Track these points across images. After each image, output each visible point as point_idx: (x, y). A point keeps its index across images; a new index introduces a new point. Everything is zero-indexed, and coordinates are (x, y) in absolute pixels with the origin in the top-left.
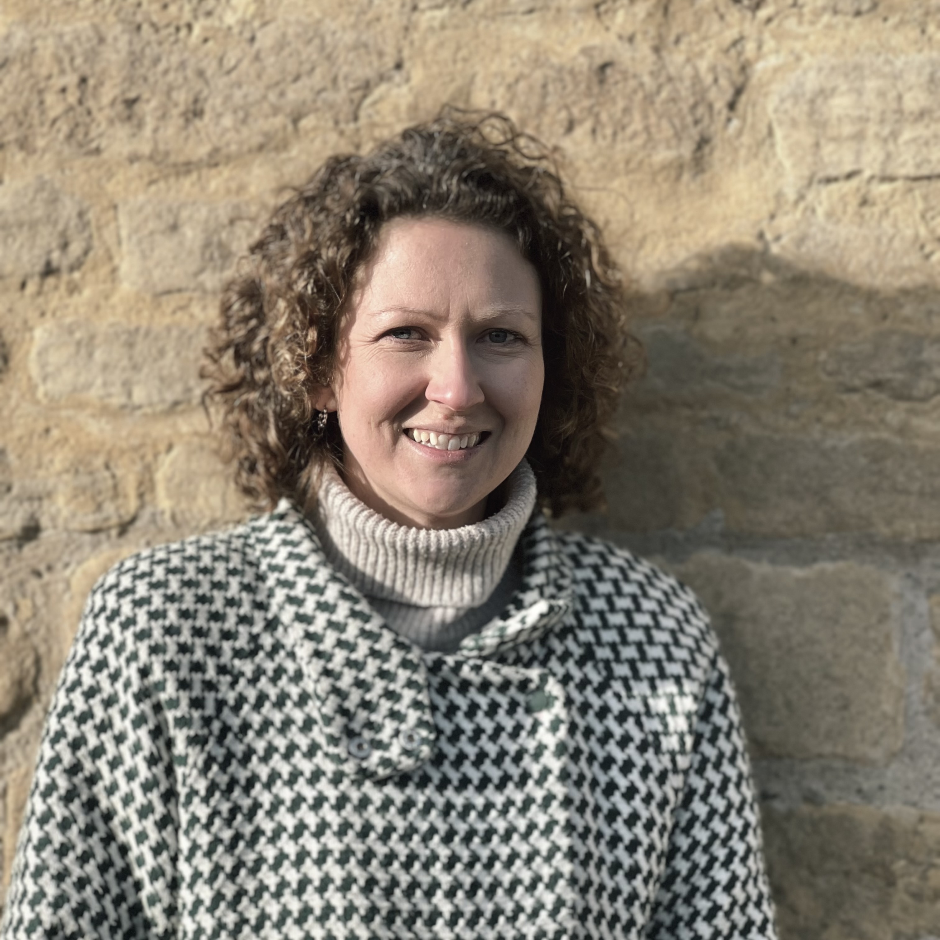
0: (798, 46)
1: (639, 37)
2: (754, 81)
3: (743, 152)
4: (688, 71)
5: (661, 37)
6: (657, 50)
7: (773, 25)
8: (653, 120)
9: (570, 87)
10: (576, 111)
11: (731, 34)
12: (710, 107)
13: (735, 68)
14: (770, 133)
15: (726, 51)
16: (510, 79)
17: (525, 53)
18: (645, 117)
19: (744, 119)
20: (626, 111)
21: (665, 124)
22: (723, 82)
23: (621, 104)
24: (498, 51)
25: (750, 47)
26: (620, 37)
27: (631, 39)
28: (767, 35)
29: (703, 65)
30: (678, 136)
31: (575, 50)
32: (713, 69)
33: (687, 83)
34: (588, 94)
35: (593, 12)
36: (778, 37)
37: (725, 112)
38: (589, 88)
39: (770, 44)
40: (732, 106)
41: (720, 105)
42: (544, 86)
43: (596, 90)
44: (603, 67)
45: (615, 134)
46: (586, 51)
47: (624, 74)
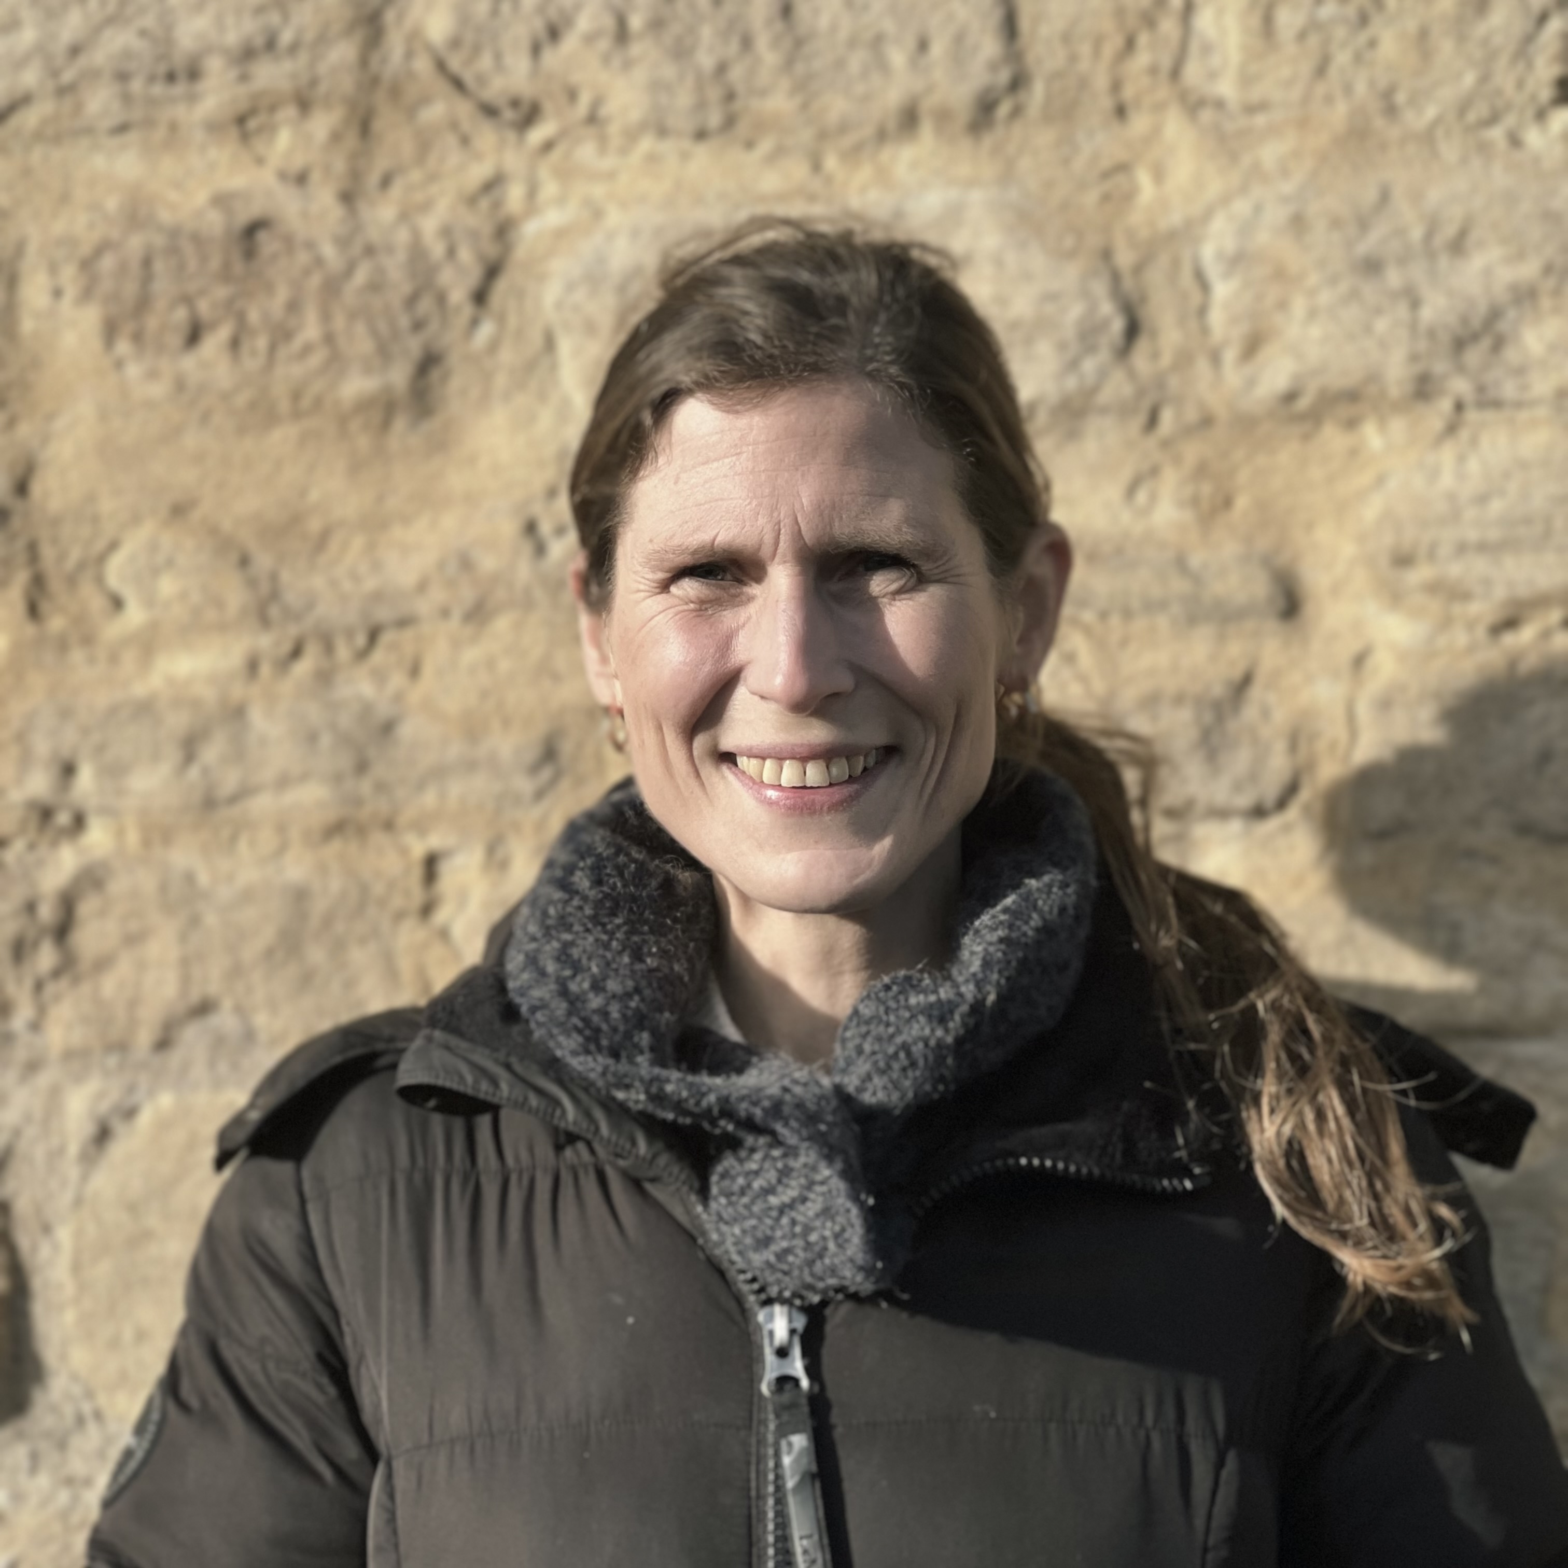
0: (598, 191)
1: (316, 176)
2: (520, 253)
3: (501, 381)
4: (402, 236)
5: (355, 175)
6: (348, 198)
7: (556, 155)
8: (339, 322)
9: (192, 264)
10: (204, 307)
11: (479, 172)
12: (441, 299)
13: (487, 229)
14: (550, 343)
15: (472, 201)
16: (85, 249)
17: (112, 204)
18: (326, 317)
19: (501, 320)
20: (293, 306)
21: (360, 329)
22: (465, 255)
23: (282, 295)
24: (64, 199)
25: (515, 195)
26: (283, 176)
27: (301, 179)
28: (544, 172)
29: (429, 225)
30: (384, 353)
31: (201, 197)
32: (446, 232)
33: (401, 256)
34: (226, 275)
35: (234, 132)
36: (565, 174)
37: (468, 310)
38: (226, 266)
39: (549, 188)
40: (480, 297)
41: (459, 295)
42: (147, 262)
43: (238, 267)
44: (253, 229)
45: (272, 349)
46: (221, 200)
47: (289, 241)
